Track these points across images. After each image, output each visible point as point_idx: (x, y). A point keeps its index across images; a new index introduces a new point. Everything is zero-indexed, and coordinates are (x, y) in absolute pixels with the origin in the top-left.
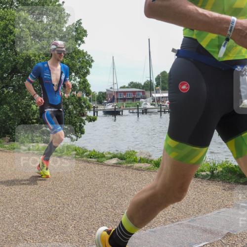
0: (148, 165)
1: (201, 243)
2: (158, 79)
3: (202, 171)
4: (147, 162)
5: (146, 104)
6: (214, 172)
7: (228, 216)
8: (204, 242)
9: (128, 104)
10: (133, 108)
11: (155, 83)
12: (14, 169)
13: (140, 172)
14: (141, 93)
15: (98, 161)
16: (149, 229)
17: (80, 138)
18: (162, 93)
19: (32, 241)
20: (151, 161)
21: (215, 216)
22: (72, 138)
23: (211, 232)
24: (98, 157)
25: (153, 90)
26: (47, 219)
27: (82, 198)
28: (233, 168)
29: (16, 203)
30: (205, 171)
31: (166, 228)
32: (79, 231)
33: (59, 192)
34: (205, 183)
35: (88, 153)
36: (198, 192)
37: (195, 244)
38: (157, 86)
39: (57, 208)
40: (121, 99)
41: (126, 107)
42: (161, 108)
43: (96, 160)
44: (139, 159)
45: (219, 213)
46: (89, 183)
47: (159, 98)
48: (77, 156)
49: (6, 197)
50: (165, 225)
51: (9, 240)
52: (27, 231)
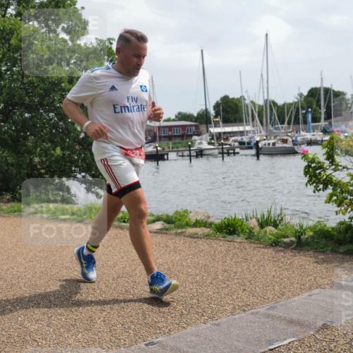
0: (206, 230)
1: (285, 339)
2: (217, 106)
3: (285, 237)
4: (205, 226)
5: (202, 142)
6: (302, 237)
7: (323, 301)
8: (290, 338)
9: (174, 143)
10: (183, 149)
11: (212, 112)
12: (15, 240)
13: (195, 240)
14: (193, 128)
16: (211, 322)
18: (223, 127)
19: (44, 342)
20: (211, 224)
21: (304, 301)
23: (299, 323)
25: (210, 123)
27: (113, 279)
28: (328, 231)
29: (20, 288)
30: (287, 237)
31: (235, 319)
32: (111, 326)
34: (289, 254)
35: (121, 215)
36: (280, 267)
37: (277, 341)
38: (216, 117)
40: (165, 137)
41: (173, 148)
42: (223, 148)
44: (194, 221)
45: (310, 295)
47: (220, 133)
49: (6, 281)
50: (233, 315)
51: (12, 341)
52: (36, 327)
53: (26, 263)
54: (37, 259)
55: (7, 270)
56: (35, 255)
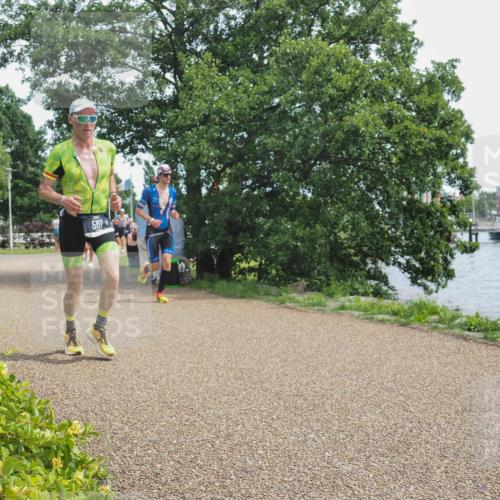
12: (316, 345)
15: (485, 338)
17: (443, 287)
19: (362, 491)
22: (426, 288)
24: (486, 330)
26: (389, 449)
27: (457, 412)
29: (326, 411)
32: (456, 481)
33: (408, 397)
35: (464, 319)
39: (407, 429)
43: (481, 335)
46: (469, 382)
48: (440, 325)
49: (306, 399)
51: (318, 483)
52: (350, 469)
53: (332, 377)
54: (347, 373)
55: (308, 384)
56: (344, 367)
